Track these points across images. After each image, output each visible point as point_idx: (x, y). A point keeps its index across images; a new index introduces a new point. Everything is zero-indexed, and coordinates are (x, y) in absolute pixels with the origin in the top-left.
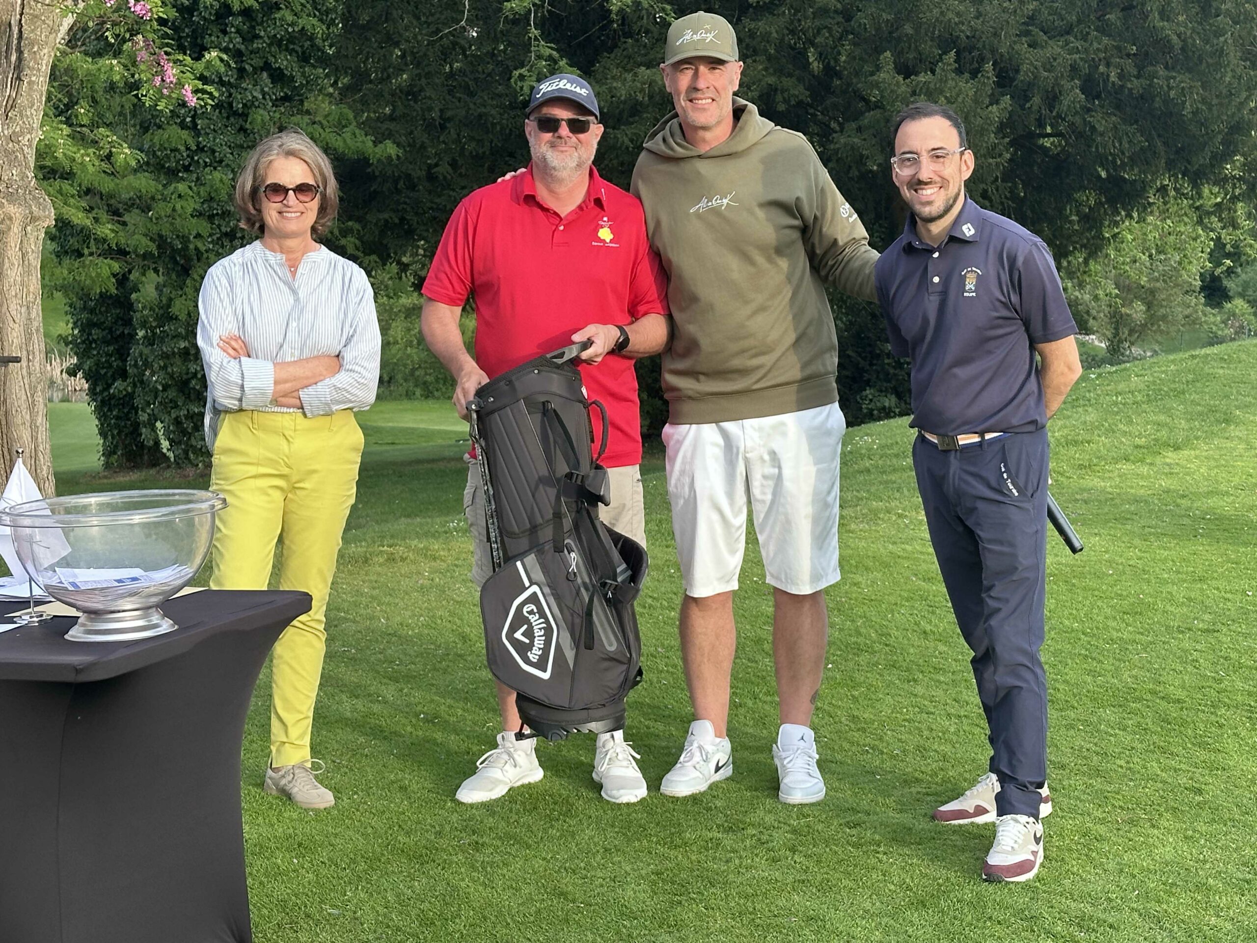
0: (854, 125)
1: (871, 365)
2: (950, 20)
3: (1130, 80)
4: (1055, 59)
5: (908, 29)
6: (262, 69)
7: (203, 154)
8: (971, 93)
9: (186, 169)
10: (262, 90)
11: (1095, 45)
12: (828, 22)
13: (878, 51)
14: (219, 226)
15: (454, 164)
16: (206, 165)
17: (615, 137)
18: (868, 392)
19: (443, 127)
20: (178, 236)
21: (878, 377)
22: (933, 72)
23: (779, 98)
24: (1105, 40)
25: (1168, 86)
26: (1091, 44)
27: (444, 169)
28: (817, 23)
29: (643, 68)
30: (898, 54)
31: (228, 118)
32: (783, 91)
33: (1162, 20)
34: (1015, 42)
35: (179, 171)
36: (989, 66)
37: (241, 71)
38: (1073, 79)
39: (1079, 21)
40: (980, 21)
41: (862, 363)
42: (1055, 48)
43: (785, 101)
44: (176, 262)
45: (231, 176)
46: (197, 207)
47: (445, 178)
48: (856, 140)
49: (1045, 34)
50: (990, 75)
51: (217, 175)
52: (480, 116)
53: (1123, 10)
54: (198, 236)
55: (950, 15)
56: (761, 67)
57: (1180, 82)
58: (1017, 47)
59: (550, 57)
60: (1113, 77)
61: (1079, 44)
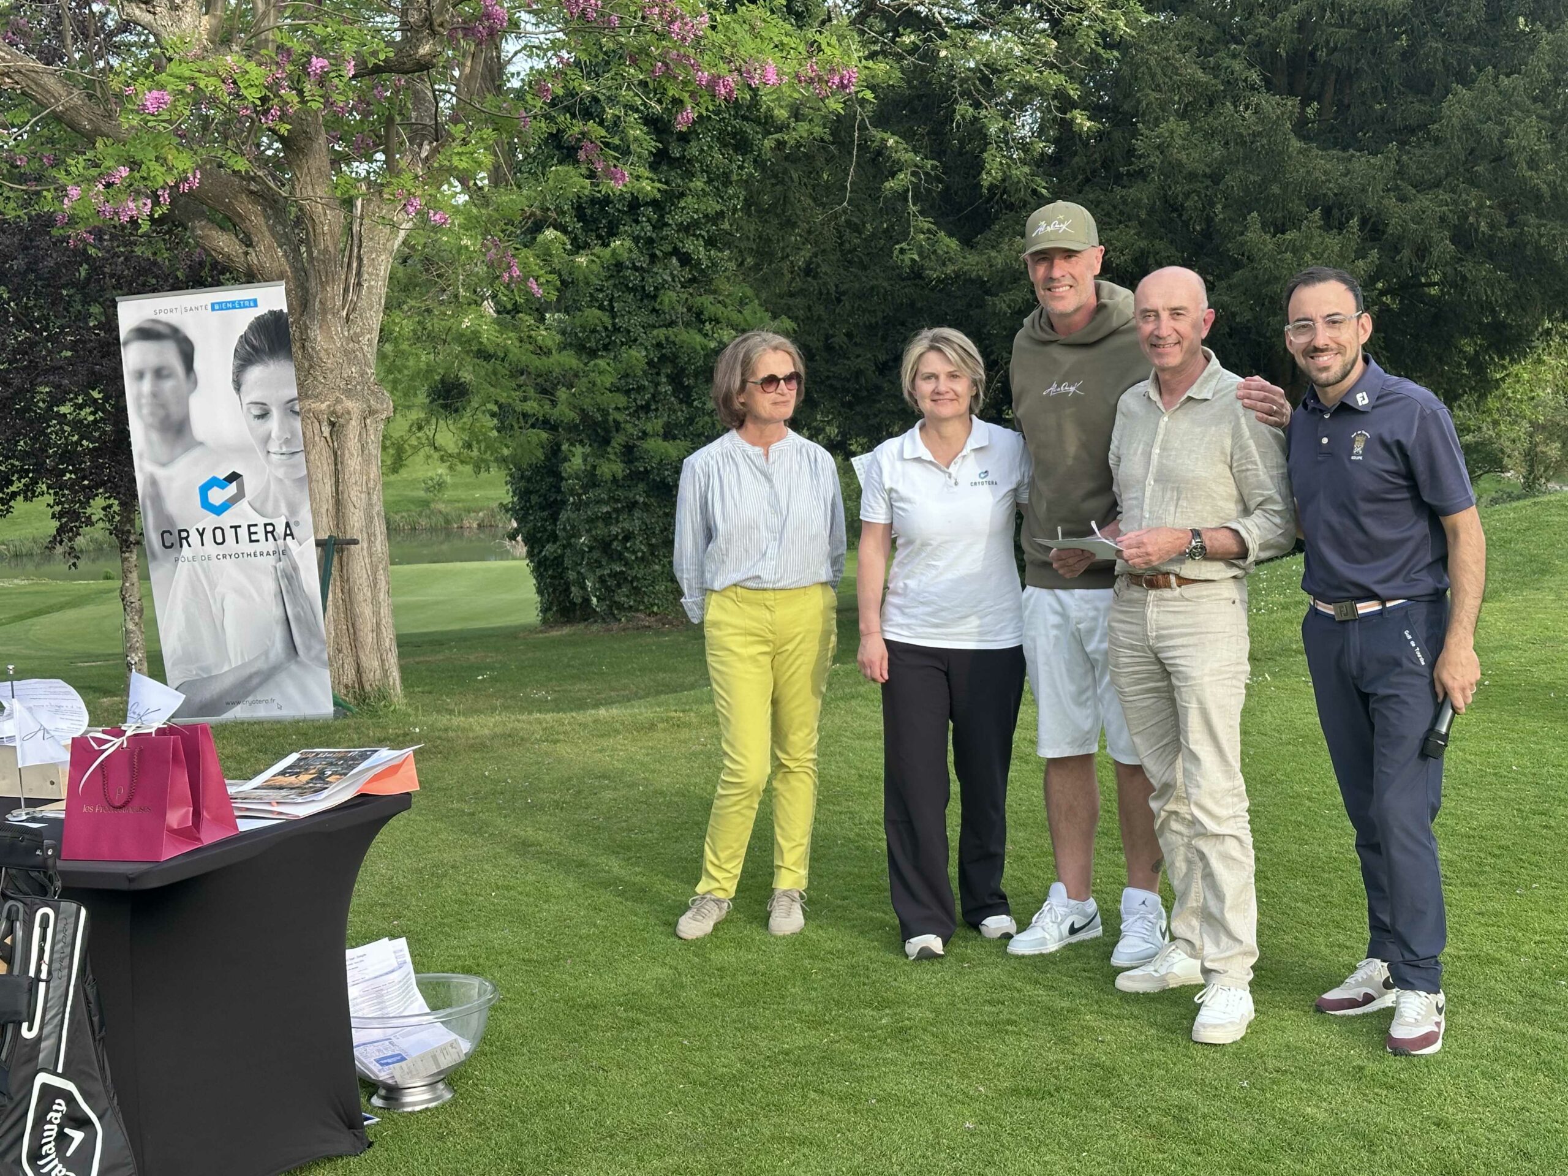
0: (1224, 284)
2: (1316, 179)
3: (1500, 229)
4: (1424, 212)
5: (1275, 189)
6: (671, 254)
7: (619, 335)
8: (1337, 249)
9: (606, 348)
10: (671, 274)
11: (1464, 196)
13: (1246, 212)
14: (635, 400)
15: (849, 335)
16: (622, 343)
19: (839, 300)
20: (598, 410)
22: (1299, 230)
24: (1474, 191)
25: (1539, 234)
26: (1460, 196)
27: (840, 340)
30: (1266, 214)
31: (642, 300)
33: (1531, 169)
34: (1382, 197)
35: (599, 350)
36: (1354, 222)
37: (653, 257)
38: (1442, 231)
39: (1447, 175)
40: (1347, 179)
42: (1424, 201)
44: (597, 434)
45: (644, 353)
46: (615, 381)
47: (841, 347)
49: (1415, 187)
50: (1356, 230)
51: (633, 352)
52: (872, 288)
54: (617, 409)
55: (1317, 174)
56: (1132, 232)
57: (1551, 229)
58: (1385, 202)
59: (929, 231)
60: (1483, 226)
61: (1447, 197)
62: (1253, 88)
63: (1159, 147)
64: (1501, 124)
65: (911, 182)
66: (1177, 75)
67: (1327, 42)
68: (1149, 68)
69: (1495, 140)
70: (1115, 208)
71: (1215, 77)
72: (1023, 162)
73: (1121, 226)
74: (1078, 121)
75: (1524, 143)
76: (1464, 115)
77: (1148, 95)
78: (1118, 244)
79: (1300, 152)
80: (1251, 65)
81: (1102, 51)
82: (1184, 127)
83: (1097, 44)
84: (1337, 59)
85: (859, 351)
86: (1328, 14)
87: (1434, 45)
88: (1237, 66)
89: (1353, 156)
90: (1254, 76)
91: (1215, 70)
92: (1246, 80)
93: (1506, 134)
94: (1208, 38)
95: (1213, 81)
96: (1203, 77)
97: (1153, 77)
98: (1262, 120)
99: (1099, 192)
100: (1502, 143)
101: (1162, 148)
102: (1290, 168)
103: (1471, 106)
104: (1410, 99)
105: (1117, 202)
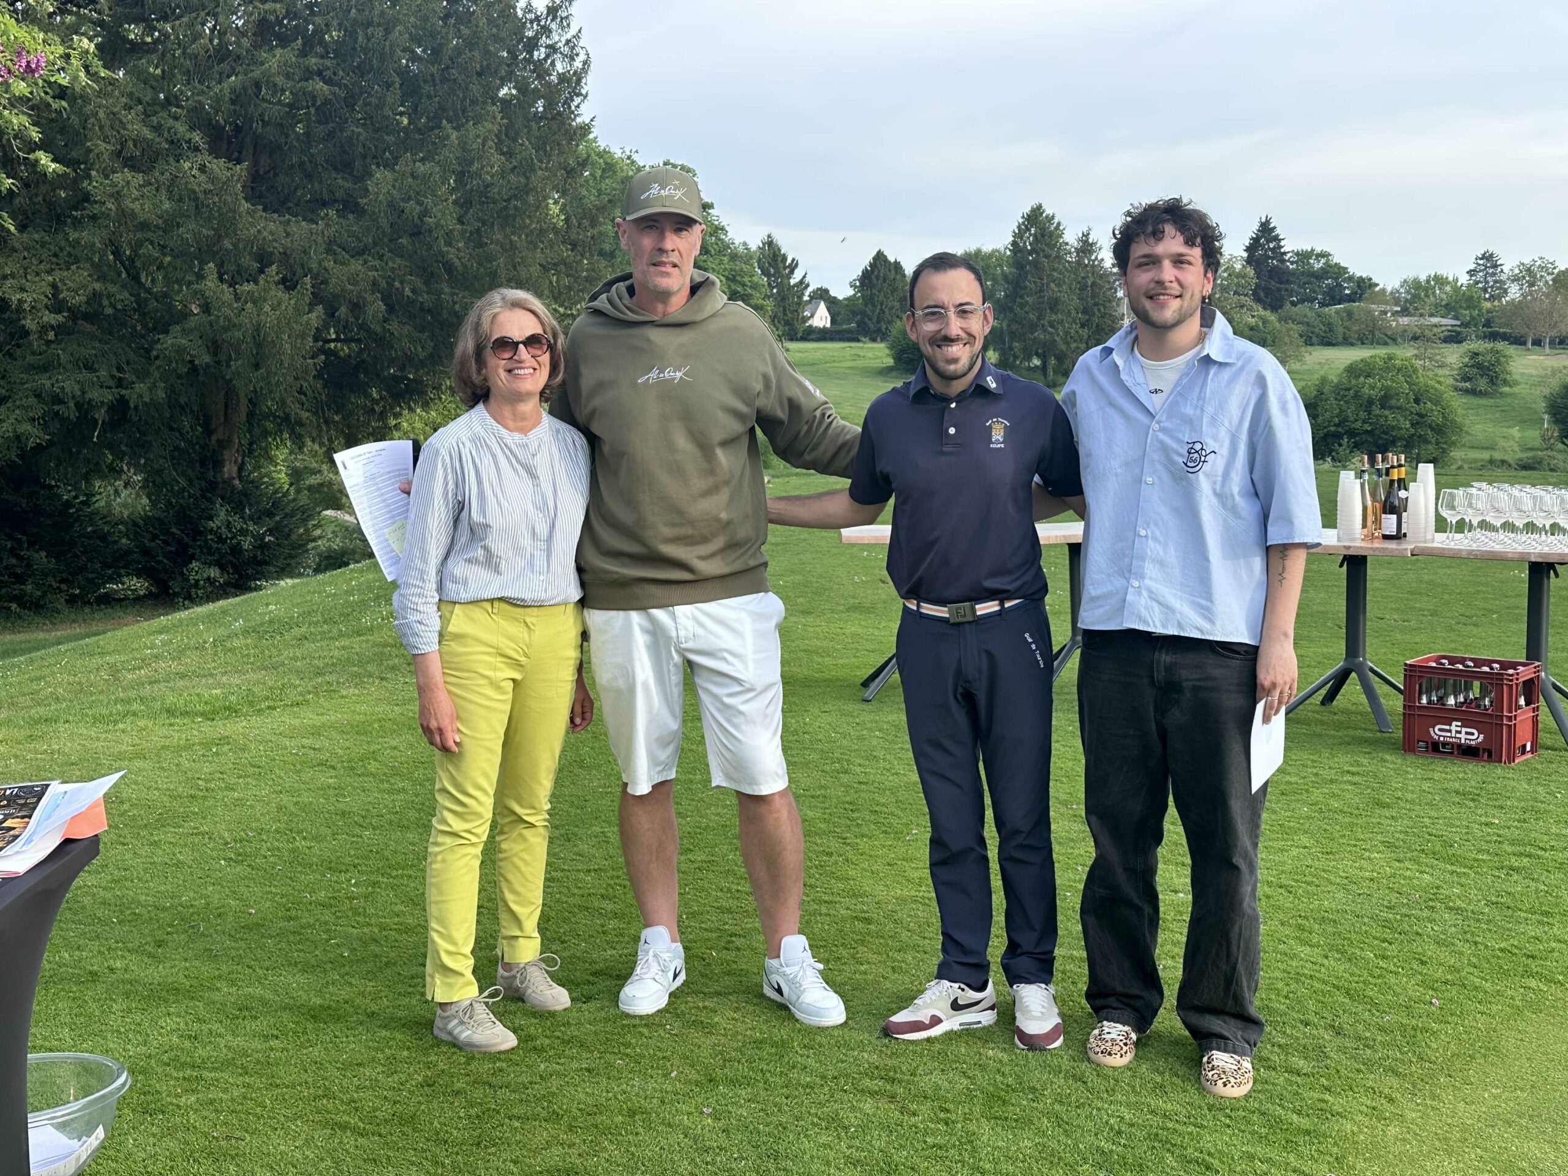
1: (194, 540)
2: (264, 238)
3: (421, 295)
4: (358, 275)
5: (227, 244)
8: (292, 302)
11: (390, 264)
12: (150, 235)
13: (203, 263)
18: (195, 564)
21: (201, 552)
22: (256, 282)
23: (105, 302)
24: (398, 261)
26: (387, 263)
28: (139, 235)
30: (220, 265)
32: (109, 296)
33: (447, 245)
34: (322, 259)
36: (308, 279)
38: (373, 293)
39: (375, 244)
40: (289, 240)
41: (186, 540)
42: (356, 266)
43: (111, 305)
48: (183, 341)
49: (347, 252)
50: (308, 287)
53: (412, 235)
55: (265, 234)
56: (86, 274)
57: (464, 297)
58: (326, 264)
60: (407, 292)
61: (376, 263)
62: (197, 149)
63: (112, 195)
64: (420, 203)
66: (125, 129)
67: (262, 116)
68: (99, 120)
69: (416, 218)
70: (61, 249)
71: (159, 136)
73: (74, 267)
74: (43, 162)
75: (442, 222)
76: (388, 192)
77: (97, 146)
78: (70, 284)
79: (248, 212)
80: (192, 129)
81: (50, 100)
82: (138, 179)
84: (271, 134)
86: (264, 90)
87: (357, 130)
88: (181, 128)
89: (289, 221)
90: (197, 137)
91: (157, 129)
92: (189, 141)
93: (425, 213)
94: (147, 99)
95: (157, 140)
96: (147, 133)
97: (101, 128)
98: (212, 180)
99: (43, 234)
100: (422, 221)
101: (117, 196)
102: (240, 226)
103: (394, 186)
104: (334, 175)
105: (63, 243)
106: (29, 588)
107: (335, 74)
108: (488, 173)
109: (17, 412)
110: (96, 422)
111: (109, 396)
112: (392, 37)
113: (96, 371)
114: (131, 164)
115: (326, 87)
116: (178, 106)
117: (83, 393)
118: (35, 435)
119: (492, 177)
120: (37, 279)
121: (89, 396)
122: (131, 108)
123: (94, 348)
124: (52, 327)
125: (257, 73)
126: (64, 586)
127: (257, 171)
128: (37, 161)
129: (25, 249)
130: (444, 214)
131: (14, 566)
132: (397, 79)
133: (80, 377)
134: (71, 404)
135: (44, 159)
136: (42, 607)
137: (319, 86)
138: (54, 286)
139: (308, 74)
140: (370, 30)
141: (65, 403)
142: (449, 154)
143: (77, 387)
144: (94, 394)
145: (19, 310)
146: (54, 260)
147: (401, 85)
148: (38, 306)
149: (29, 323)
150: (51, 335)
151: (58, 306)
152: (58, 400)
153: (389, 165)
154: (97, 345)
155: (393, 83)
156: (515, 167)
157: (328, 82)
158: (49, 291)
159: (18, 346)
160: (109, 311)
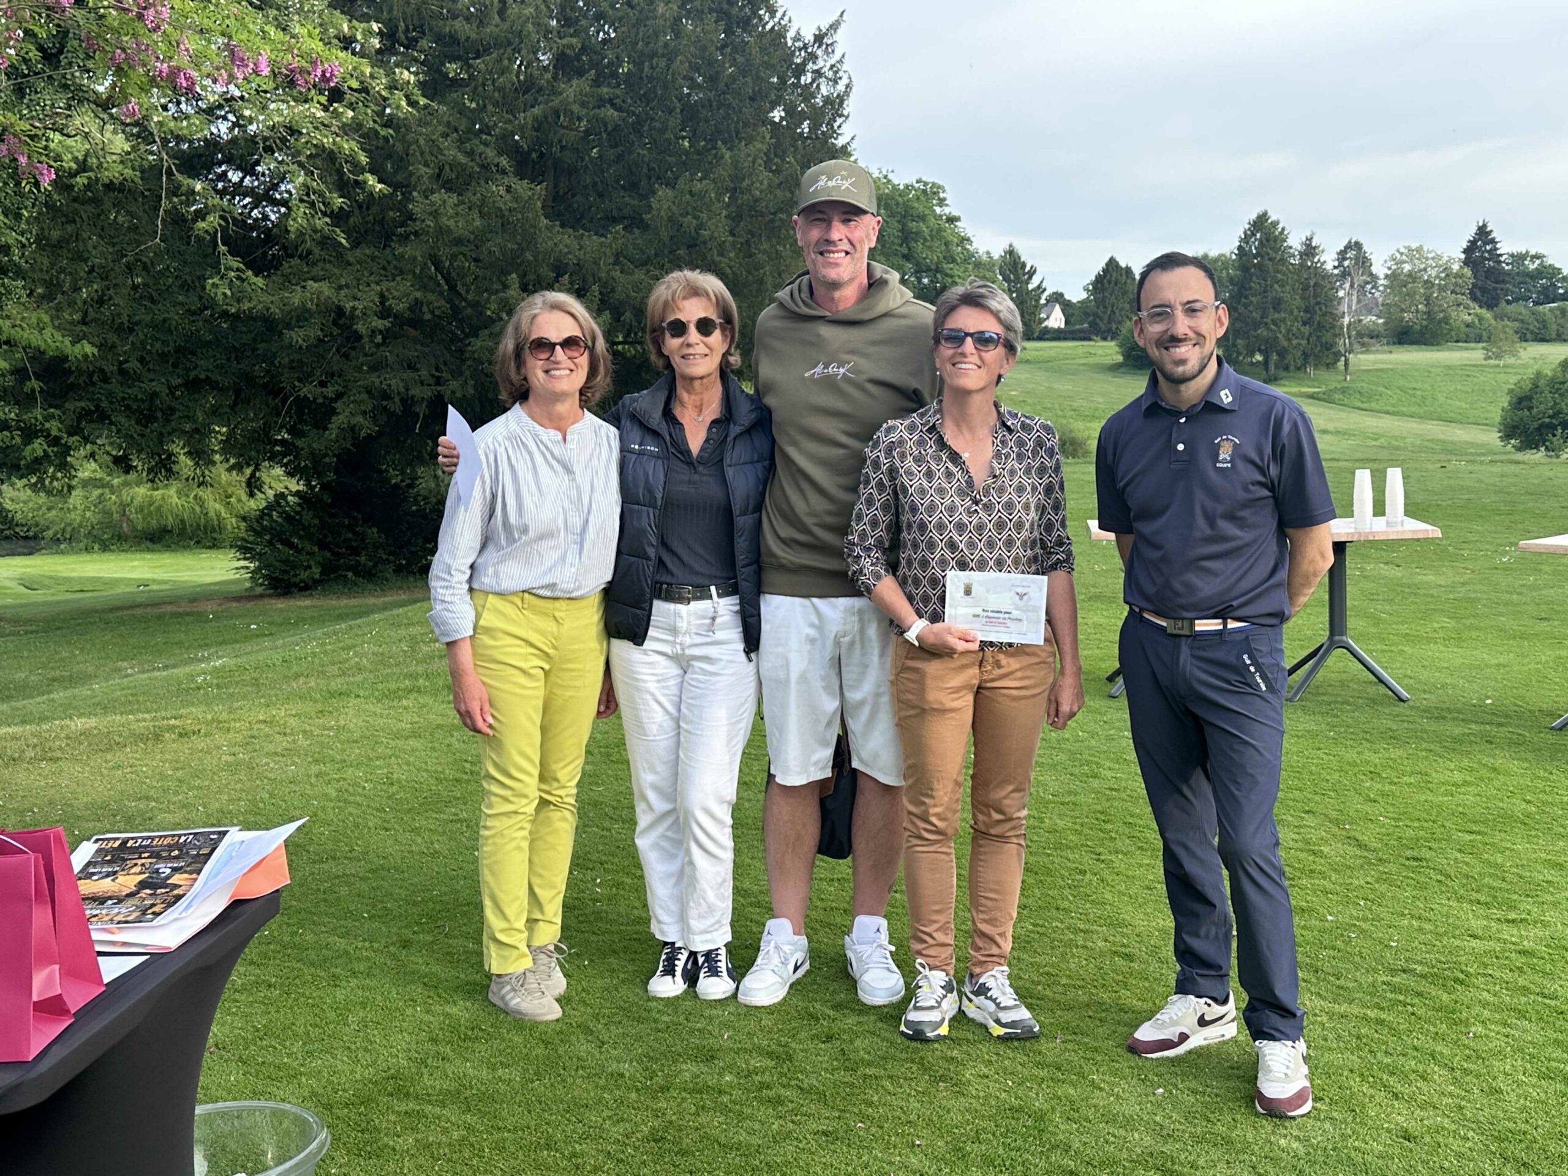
0: (486, 332)
2: (561, 251)
5: (529, 256)
12: (463, 249)
13: (505, 272)
15: (142, 360)
17: (291, 337)
19: (131, 330)
23: (425, 309)
27: (133, 365)
28: (455, 249)
29: (311, 282)
30: (523, 275)
32: (429, 303)
34: (610, 269)
36: (595, 288)
39: (656, 255)
40: (582, 252)
42: (640, 275)
43: (432, 312)
47: (135, 372)
48: (490, 344)
49: (632, 263)
50: (597, 294)
52: (164, 320)
53: (689, 247)
55: (561, 246)
56: (409, 284)
58: (613, 273)
59: (238, 270)
62: (504, 172)
63: (431, 214)
64: (696, 218)
65: (220, 225)
66: (442, 155)
67: (560, 141)
68: (419, 147)
69: (693, 232)
70: (389, 263)
71: (472, 160)
72: (325, 214)
73: (398, 278)
74: (371, 183)
75: (716, 234)
76: (669, 208)
77: (418, 169)
78: (396, 293)
79: (547, 228)
80: (500, 154)
81: (379, 128)
82: (454, 199)
83: (375, 121)
84: (569, 157)
85: (151, 376)
86: (562, 118)
87: (642, 152)
88: (490, 153)
89: (583, 235)
90: (504, 162)
91: (470, 154)
92: (497, 165)
93: (701, 226)
94: (462, 128)
95: (470, 164)
96: (462, 159)
97: (422, 154)
98: (516, 199)
99: (373, 249)
100: (698, 233)
101: (435, 214)
102: (540, 240)
103: (674, 203)
104: (622, 194)
105: (390, 258)
106: (363, 559)
107: (624, 101)
108: (757, 189)
109: (351, 406)
110: (418, 415)
111: (427, 393)
112: (674, 66)
113: (418, 370)
114: (449, 186)
115: (616, 113)
116: (489, 134)
117: (407, 390)
118: (367, 427)
119: (761, 192)
120: (367, 289)
121: (412, 392)
122: (448, 135)
123: (416, 350)
124: (381, 332)
125: (556, 102)
126: (391, 558)
127: (557, 193)
128: (365, 182)
129: (358, 262)
130: (717, 226)
131: (350, 540)
132: (678, 105)
133: (405, 376)
134: (397, 399)
135: (371, 180)
136: (374, 576)
137: (610, 113)
138: (383, 297)
139: (601, 102)
140: (654, 61)
141: (392, 399)
142: (723, 172)
143: (401, 385)
144: (416, 391)
145: (353, 317)
146: (382, 272)
147: (682, 111)
148: (369, 312)
149: (360, 327)
150: (379, 339)
151: (385, 312)
152: (386, 396)
153: (669, 184)
154: (419, 347)
155: (675, 108)
156: (782, 183)
157: (619, 109)
158: (377, 300)
159: (354, 348)
160: (428, 316)
